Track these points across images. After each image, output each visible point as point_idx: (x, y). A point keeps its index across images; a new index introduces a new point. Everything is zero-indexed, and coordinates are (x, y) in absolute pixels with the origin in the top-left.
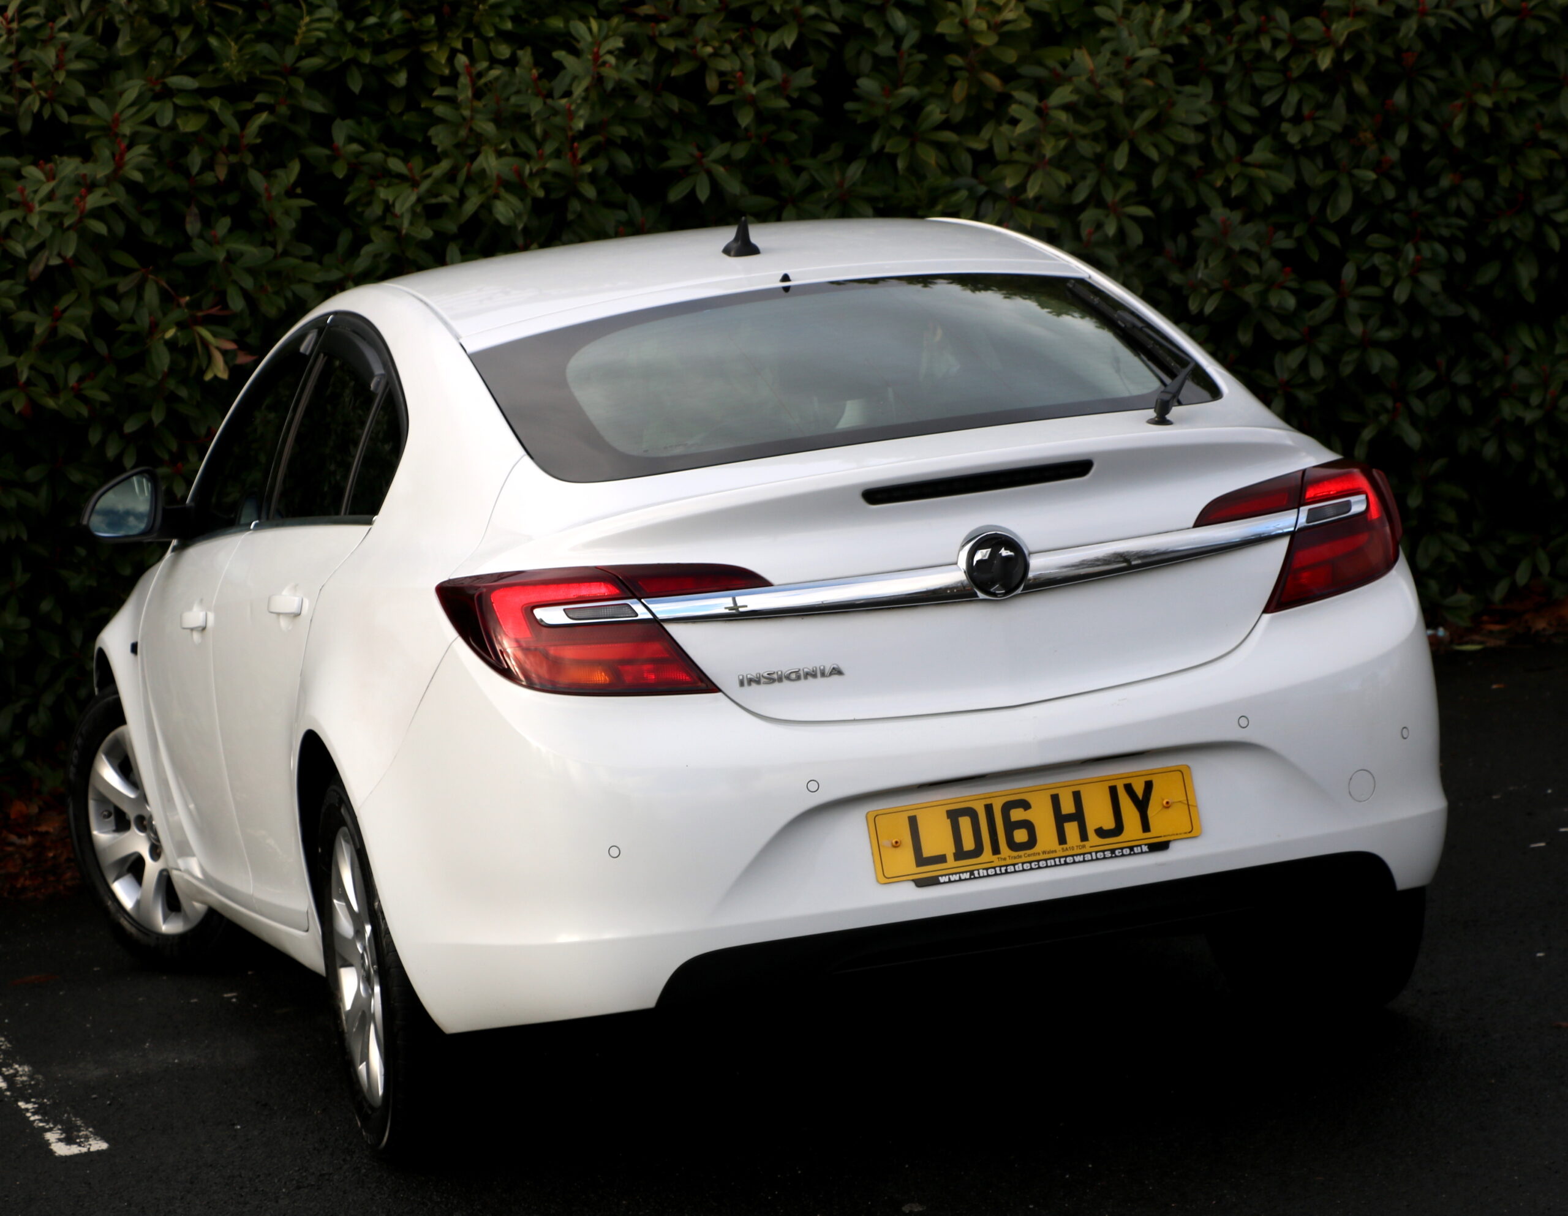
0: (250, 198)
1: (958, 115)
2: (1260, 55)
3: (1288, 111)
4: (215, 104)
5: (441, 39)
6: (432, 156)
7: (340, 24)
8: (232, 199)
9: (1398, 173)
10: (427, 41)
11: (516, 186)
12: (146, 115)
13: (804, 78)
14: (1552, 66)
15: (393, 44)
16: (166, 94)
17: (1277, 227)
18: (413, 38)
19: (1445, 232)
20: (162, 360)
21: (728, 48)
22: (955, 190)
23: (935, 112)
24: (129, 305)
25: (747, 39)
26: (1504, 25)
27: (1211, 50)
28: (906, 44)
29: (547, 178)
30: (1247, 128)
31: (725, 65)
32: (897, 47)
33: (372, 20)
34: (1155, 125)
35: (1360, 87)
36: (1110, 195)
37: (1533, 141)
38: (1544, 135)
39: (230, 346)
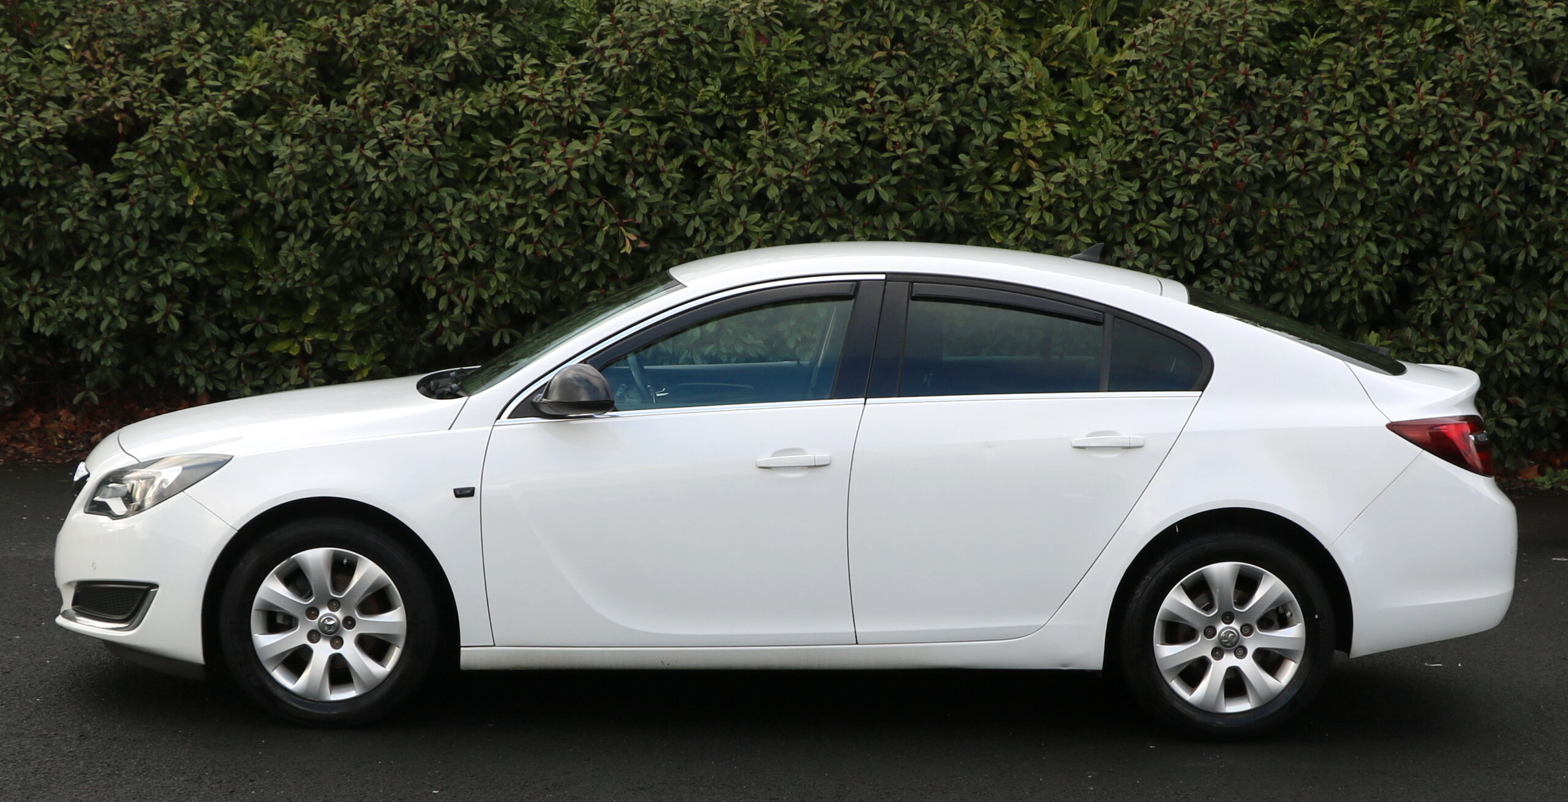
0: (658, 172)
1: (1014, 178)
2: (1166, 172)
3: (1177, 201)
4: (648, 124)
5: (766, 107)
6: (748, 162)
7: (717, 95)
8: (651, 170)
9: (1231, 242)
10: (760, 107)
11: (777, 182)
12: (618, 125)
13: (934, 150)
14: (1318, 201)
15: (744, 106)
16: (630, 116)
17: (1163, 258)
18: (754, 105)
19: (1252, 274)
20: (600, 240)
21: (897, 131)
22: (1004, 215)
23: (999, 175)
24: (593, 212)
25: (911, 127)
26: (1294, 175)
27: (1143, 166)
28: (990, 140)
29: (793, 181)
30: (1154, 207)
31: (895, 138)
32: (985, 141)
33: (737, 94)
34: (1106, 198)
35: (1214, 196)
36: (1075, 229)
37: (1302, 236)
38: (1307, 234)
39: (633, 238)
